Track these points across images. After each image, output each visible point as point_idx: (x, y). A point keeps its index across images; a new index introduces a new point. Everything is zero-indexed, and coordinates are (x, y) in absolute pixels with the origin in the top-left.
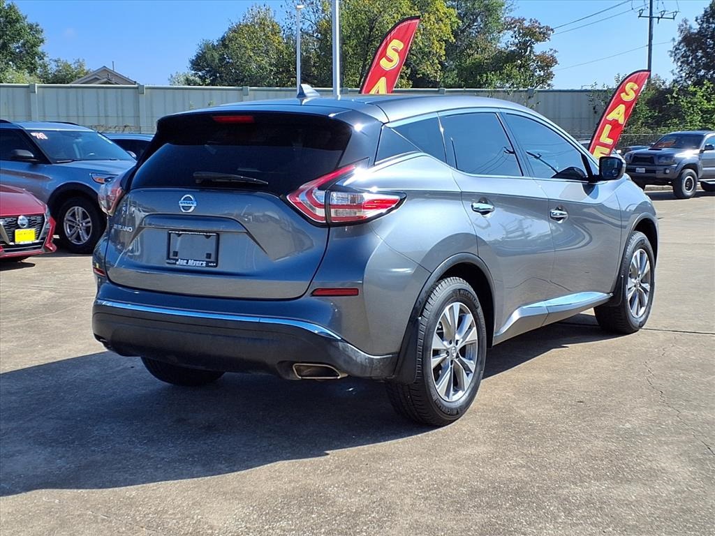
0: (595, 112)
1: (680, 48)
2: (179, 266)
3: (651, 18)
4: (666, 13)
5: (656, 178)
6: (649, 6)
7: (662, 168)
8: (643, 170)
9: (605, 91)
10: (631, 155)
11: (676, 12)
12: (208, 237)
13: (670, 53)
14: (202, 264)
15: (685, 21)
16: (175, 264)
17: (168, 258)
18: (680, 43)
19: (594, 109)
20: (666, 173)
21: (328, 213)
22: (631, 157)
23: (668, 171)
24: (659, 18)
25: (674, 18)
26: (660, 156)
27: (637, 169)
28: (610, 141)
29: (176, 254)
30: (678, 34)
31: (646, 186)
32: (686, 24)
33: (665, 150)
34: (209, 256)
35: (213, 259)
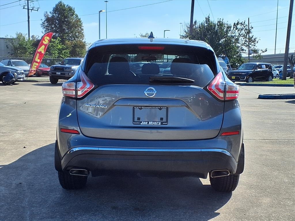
0: (8, 48)
1: (45, 23)
2: (142, 126)
3: (28, 9)
4: (34, 8)
5: (65, 77)
6: (27, 4)
7: (68, 73)
8: (59, 73)
9: (12, 39)
10: (53, 67)
11: (39, 8)
12: (160, 109)
13: (41, 25)
14: (158, 124)
15: (47, 12)
16: (140, 124)
17: (134, 121)
18: (45, 21)
19: (7, 46)
20: (69, 75)
21: (225, 95)
22: (53, 68)
23: (70, 74)
24: (31, 10)
25: (37, 11)
26: (66, 68)
27: (57, 73)
28: (39, 61)
29: (139, 119)
30: (44, 17)
31: (59, 80)
32: (47, 14)
33: (67, 65)
34: (162, 119)
35: (164, 120)
